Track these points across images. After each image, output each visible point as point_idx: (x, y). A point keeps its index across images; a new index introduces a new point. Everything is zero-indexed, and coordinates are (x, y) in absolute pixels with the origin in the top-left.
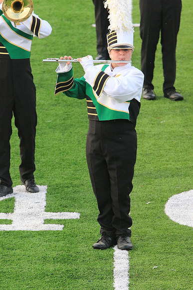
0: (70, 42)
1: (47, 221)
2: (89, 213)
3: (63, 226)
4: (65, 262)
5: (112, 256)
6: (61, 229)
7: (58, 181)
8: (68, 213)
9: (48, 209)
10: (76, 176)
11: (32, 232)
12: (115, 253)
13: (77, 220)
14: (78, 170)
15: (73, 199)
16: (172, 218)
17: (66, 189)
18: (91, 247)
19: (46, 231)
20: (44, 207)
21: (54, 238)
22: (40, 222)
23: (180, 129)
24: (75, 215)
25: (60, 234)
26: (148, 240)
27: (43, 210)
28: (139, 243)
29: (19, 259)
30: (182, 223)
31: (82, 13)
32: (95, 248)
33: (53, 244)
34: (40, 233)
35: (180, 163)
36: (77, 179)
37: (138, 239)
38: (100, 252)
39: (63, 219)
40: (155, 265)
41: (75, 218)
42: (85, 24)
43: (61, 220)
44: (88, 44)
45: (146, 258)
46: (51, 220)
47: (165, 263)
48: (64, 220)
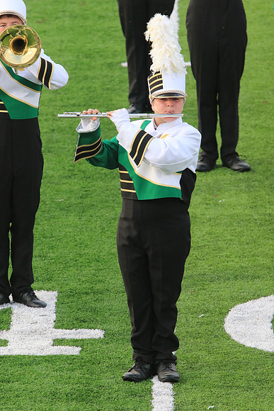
0: (90, 87)
1: (58, 342)
2: (117, 330)
3: (80, 349)
4: (83, 400)
5: (150, 391)
6: (77, 353)
7: (73, 285)
8: (87, 331)
9: (59, 324)
10: (99, 278)
11: (37, 357)
12: (154, 387)
13: (99, 340)
14: (101, 270)
15: (94, 310)
16: (235, 338)
17: (84, 296)
18: (120, 378)
19: (55, 356)
20: (52, 321)
21: (67, 366)
22: (47, 343)
23: (246, 212)
24: (97, 334)
25: (76, 360)
26: (200, 369)
27: (52, 326)
28: (188, 372)
29: (17, 396)
30: (249, 344)
31: (107, 48)
32: (126, 379)
33: (66, 374)
34: (47, 358)
35: (247, 259)
36: (100, 281)
37: (186, 367)
38: (133, 385)
39: (80, 338)
40: (211, 404)
41: (97, 337)
42: (112, 63)
43: (77, 341)
44: (115, 90)
45: (197, 395)
46: (62, 340)
47: (225, 401)
48: (82, 340)
